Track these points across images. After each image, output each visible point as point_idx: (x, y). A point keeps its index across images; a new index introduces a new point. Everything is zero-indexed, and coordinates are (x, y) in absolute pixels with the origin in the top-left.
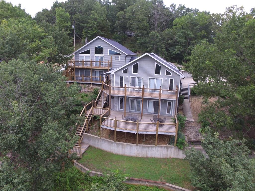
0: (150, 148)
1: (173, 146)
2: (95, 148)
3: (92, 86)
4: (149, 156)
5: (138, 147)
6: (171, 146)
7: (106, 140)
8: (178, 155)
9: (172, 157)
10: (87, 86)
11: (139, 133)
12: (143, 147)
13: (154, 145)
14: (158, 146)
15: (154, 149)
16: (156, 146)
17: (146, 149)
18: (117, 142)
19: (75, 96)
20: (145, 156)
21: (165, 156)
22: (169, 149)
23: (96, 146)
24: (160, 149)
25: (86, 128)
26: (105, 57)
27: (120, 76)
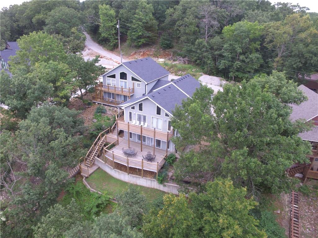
0: (138, 178)
1: (155, 180)
2: (102, 170)
3: (116, 109)
4: (138, 184)
5: (129, 176)
6: (154, 179)
7: (108, 166)
8: (159, 187)
9: (155, 188)
10: (112, 108)
11: (129, 166)
12: (133, 177)
13: (141, 177)
14: (144, 177)
15: (141, 179)
16: (142, 177)
17: (135, 179)
18: (115, 169)
19: (99, 118)
20: (135, 183)
21: (150, 186)
22: (153, 182)
23: (103, 169)
24: (145, 180)
25: (98, 153)
26: (128, 83)
27: (129, 111)
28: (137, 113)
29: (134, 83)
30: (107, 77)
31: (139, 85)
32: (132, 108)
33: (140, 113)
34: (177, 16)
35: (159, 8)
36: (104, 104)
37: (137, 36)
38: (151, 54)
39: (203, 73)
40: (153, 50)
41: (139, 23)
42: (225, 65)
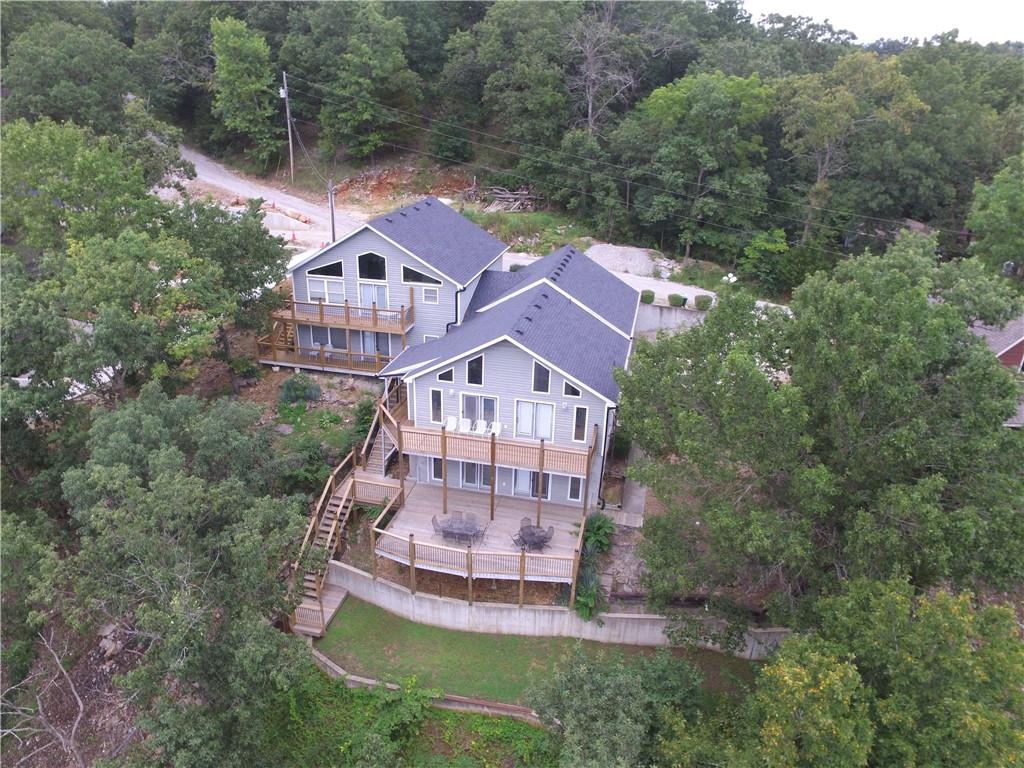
0: (505, 613)
1: (566, 609)
2: (362, 601)
3: (351, 380)
4: (505, 630)
5: (474, 609)
6: (560, 608)
7: (390, 587)
8: (580, 631)
9: (565, 633)
10: (336, 380)
11: (475, 576)
12: (488, 610)
13: (517, 606)
14: (526, 606)
15: (516, 614)
16: (521, 607)
17: (494, 615)
18: (418, 594)
19: (299, 419)
20: (494, 630)
21: (547, 632)
22: (557, 616)
23: (366, 598)
24: (531, 615)
25: (335, 545)
26: (392, 290)
27: (431, 389)
28: (461, 393)
29: (412, 290)
30: (309, 273)
31: (430, 295)
32: (441, 377)
33: (474, 390)
34: (490, 55)
35: (418, 31)
36: (303, 366)
37: (356, 123)
38: (405, 185)
39: (594, 237)
40: (411, 170)
41: (361, 80)
42: (666, 209)
